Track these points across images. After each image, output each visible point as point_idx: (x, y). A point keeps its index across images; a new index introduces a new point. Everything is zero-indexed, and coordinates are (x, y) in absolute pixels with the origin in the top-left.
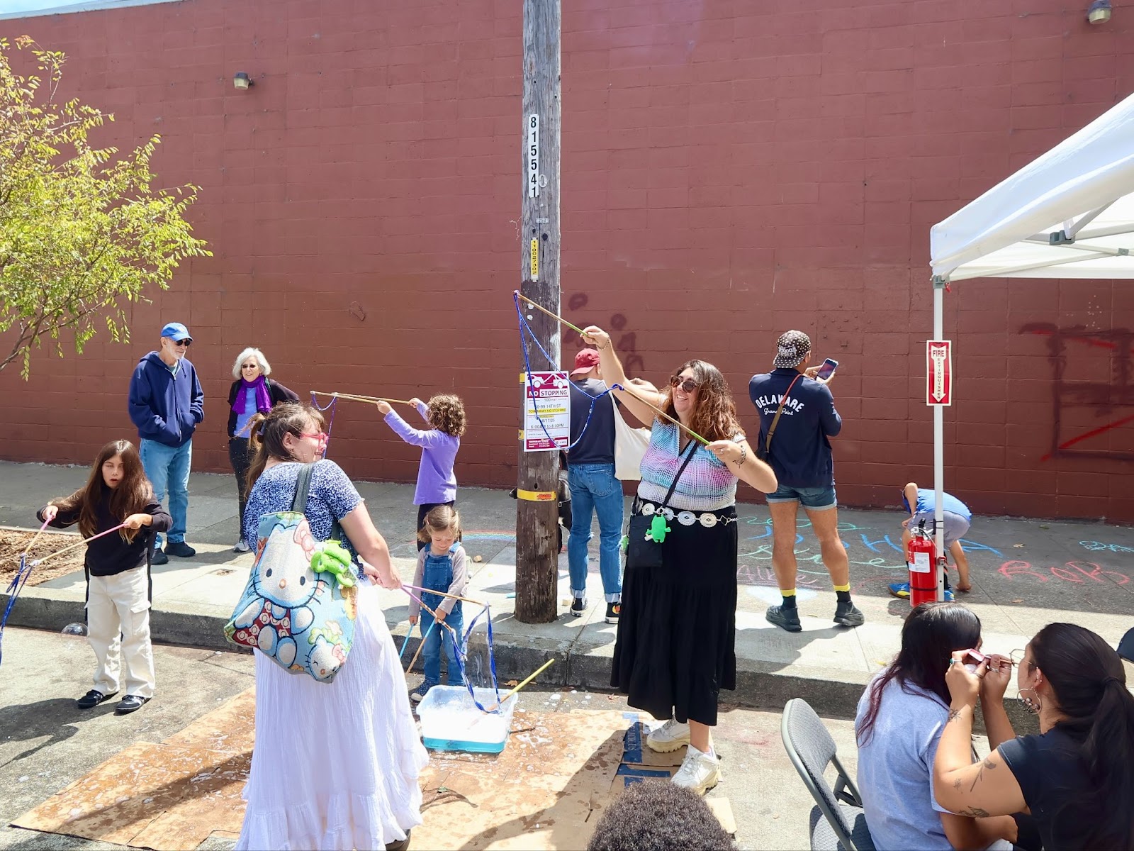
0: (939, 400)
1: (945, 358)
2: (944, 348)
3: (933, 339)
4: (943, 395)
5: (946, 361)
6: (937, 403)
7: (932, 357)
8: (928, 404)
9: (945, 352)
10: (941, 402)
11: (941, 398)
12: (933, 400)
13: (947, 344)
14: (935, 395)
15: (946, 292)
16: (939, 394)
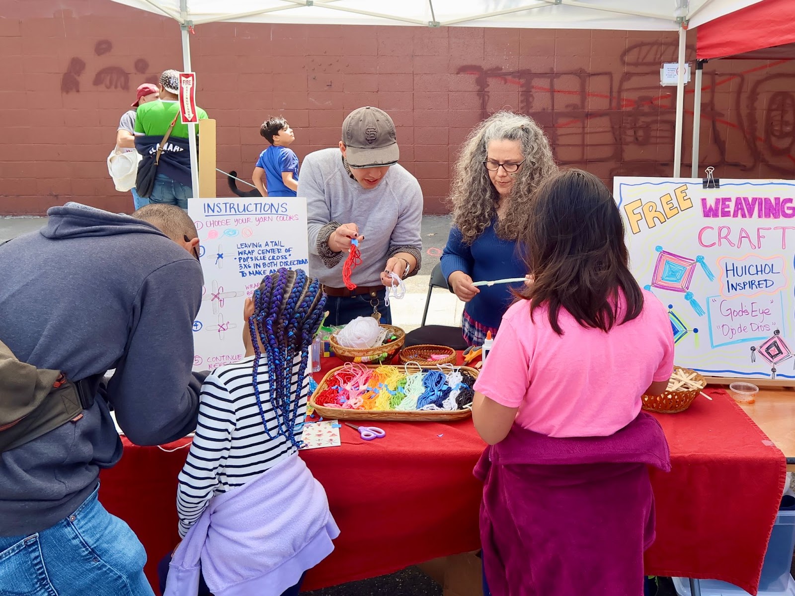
0: (190, 119)
1: (191, 86)
2: (190, 78)
3: (184, 71)
4: (192, 115)
5: (192, 89)
6: (189, 121)
7: (183, 86)
8: (182, 123)
9: (191, 82)
10: (191, 121)
11: (191, 118)
12: (186, 120)
13: (192, 75)
14: (187, 115)
15: (190, 33)
16: (189, 115)
